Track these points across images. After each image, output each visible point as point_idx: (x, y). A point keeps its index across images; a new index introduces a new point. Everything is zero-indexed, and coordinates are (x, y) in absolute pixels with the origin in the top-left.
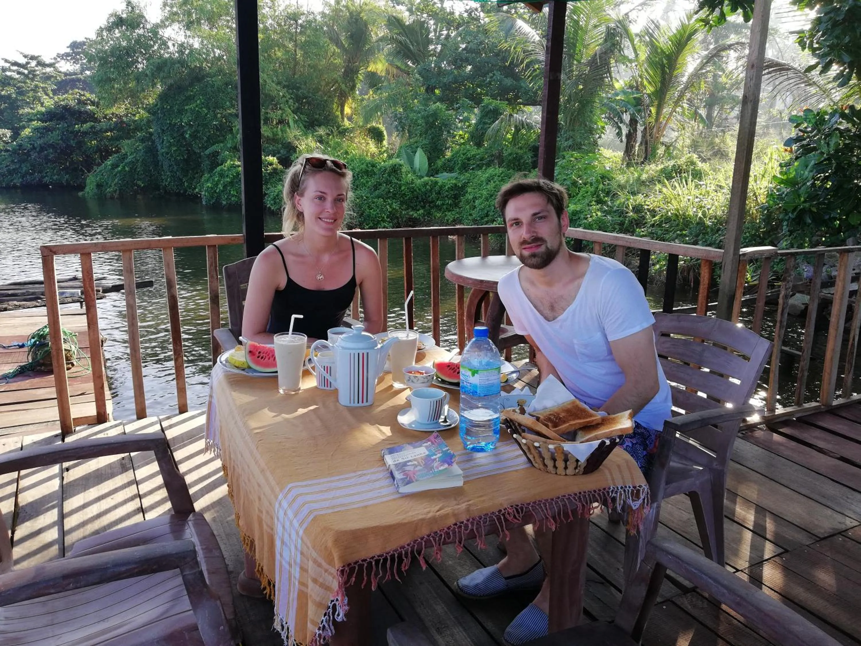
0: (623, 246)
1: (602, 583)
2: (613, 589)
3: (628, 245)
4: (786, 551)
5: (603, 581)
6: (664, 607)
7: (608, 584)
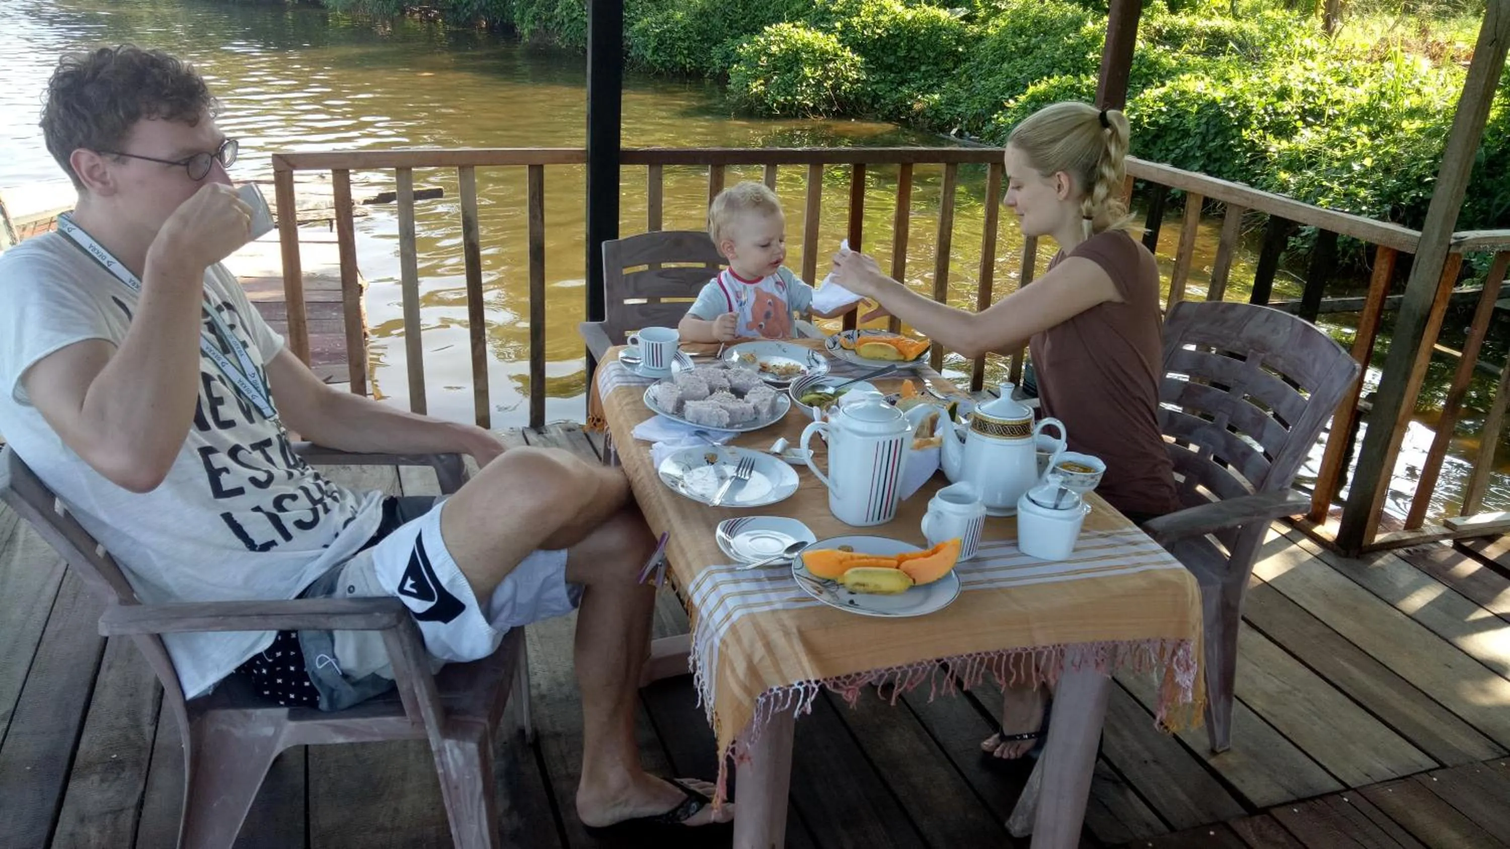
0: (1240, 206)
1: (1115, 782)
2: (1131, 794)
3: (1248, 204)
4: (1443, 766)
5: (1119, 779)
6: (1212, 833)
7: (1124, 784)
